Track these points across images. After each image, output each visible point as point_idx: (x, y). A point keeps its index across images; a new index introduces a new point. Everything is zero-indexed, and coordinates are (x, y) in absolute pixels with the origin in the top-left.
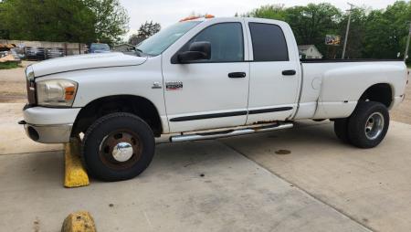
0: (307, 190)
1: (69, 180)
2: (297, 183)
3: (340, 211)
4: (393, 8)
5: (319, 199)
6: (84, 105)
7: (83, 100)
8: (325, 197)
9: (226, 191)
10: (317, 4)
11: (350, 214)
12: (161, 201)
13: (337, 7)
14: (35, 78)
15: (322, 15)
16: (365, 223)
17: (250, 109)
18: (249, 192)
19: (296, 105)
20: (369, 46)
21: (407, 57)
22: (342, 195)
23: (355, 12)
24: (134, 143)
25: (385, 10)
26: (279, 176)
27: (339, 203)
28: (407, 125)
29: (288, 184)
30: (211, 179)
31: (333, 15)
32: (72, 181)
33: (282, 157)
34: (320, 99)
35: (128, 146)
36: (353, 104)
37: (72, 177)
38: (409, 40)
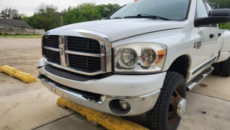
34: (221, 51)
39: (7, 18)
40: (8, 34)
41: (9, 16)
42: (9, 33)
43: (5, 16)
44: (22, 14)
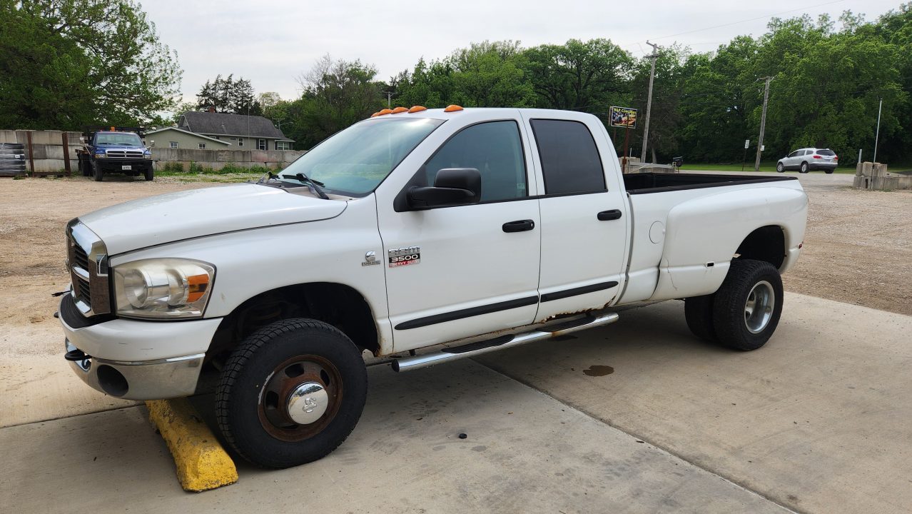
0: (671, 447)
1: (197, 474)
2: (647, 435)
3: (743, 484)
4: (731, 50)
5: (698, 465)
6: (227, 312)
7: (225, 301)
8: (707, 457)
9: (523, 464)
10: (585, 41)
11: (764, 488)
12: (405, 500)
13: (623, 49)
14: (109, 257)
15: (596, 64)
16: (792, 504)
17: (543, 292)
18: (567, 463)
19: (623, 276)
20: (690, 127)
21: (763, 148)
22: (736, 452)
23: (660, 58)
24: (325, 380)
25: (715, 54)
26: (609, 423)
27: (736, 466)
28: (802, 296)
29: (633, 440)
30: (482, 441)
31: (616, 64)
32: (202, 477)
33: (599, 380)
34: (664, 263)
35: (314, 389)
36: (723, 268)
37: (201, 468)
38: (764, 115)
39: (219, 110)
40: (200, 170)
41: (224, 102)
42: (205, 164)
43: (212, 102)
44: (266, 96)
